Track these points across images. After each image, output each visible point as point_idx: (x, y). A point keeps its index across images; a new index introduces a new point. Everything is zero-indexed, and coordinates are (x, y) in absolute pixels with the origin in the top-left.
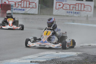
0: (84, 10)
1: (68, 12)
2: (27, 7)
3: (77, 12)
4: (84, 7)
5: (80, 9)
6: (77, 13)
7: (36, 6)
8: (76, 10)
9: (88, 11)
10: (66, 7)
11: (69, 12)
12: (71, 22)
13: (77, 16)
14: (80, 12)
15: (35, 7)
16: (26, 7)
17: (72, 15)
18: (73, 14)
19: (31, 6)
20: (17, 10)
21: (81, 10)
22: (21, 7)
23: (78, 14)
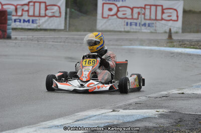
0: (162, 19)
1: (129, 23)
2: (41, 15)
3: (148, 22)
4: (163, 13)
5: (153, 17)
6: (147, 25)
7: (60, 12)
8: (145, 19)
9: (171, 20)
10: (124, 13)
11: (131, 24)
12: (136, 45)
13: (149, 31)
14: (154, 22)
15: (57, 14)
16: (38, 15)
17: (137, 31)
18: (139, 28)
19: (49, 13)
20: (20, 21)
21: (156, 19)
22: (29, 16)
23: (149, 28)
